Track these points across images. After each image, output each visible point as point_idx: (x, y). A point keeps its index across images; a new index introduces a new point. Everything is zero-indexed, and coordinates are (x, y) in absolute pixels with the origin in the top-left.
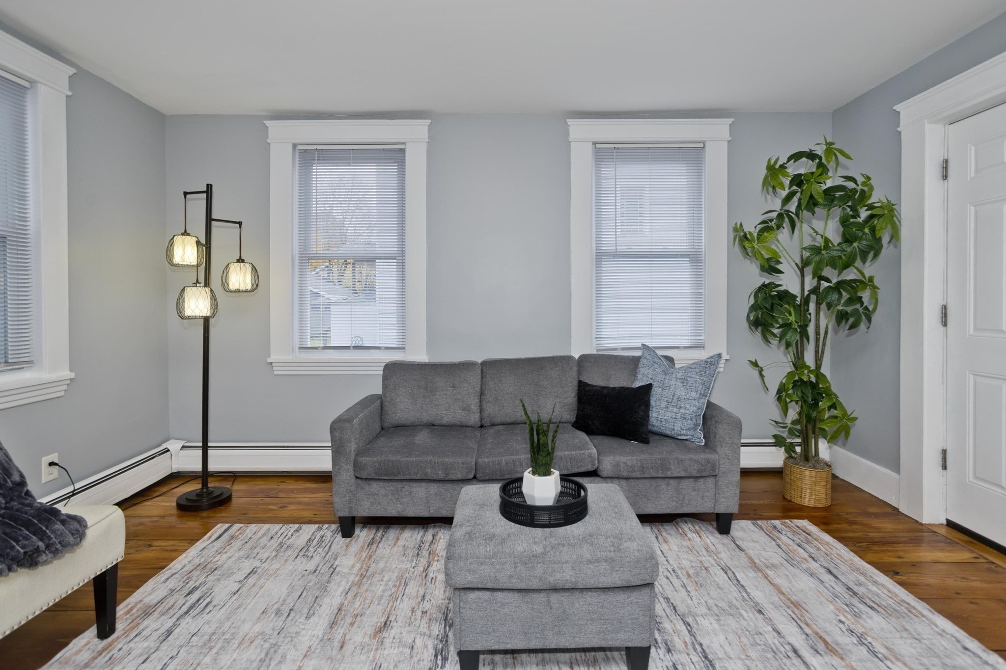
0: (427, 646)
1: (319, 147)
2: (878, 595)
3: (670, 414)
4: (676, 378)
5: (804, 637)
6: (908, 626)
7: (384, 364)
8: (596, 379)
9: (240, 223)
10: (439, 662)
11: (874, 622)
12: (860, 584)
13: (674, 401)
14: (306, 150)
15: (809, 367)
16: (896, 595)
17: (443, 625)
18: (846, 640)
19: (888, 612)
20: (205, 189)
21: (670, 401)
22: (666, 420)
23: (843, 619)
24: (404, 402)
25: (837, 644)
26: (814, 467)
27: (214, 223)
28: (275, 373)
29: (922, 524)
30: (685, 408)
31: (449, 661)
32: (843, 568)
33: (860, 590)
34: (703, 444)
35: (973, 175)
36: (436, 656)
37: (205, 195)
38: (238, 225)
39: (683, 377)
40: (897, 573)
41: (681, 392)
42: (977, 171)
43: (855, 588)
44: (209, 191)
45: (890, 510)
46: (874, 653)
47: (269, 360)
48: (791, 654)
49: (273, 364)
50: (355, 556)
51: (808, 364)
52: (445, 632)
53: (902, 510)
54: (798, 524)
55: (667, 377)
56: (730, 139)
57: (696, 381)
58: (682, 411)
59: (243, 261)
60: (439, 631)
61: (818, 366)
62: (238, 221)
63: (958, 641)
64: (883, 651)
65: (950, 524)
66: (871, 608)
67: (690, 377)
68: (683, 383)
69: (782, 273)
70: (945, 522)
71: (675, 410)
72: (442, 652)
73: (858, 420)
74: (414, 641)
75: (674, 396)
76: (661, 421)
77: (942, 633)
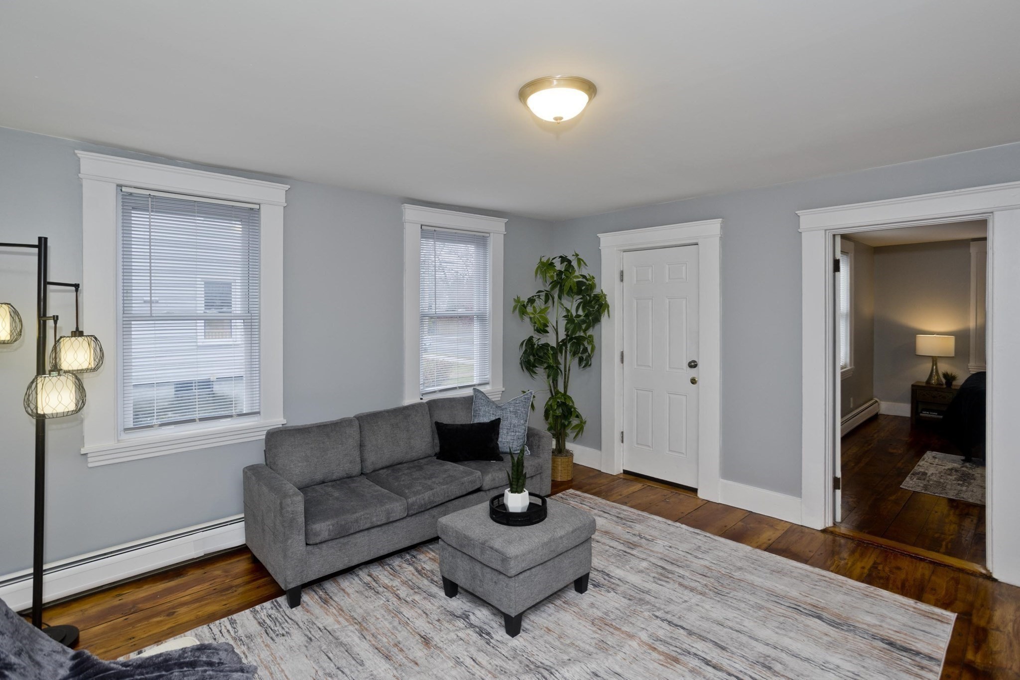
0: (469, 634)
1: (153, 193)
2: (629, 515)
3: (509, 438)
4: (510, 412)
5: (622, 545)
6: (649, 524)
7: (265, 433)
8: (445, 419)
9: (77, 286)
10: (487, 637)
11: (638, 528)
12: (620, 513)
13: (511, 427)
14: (131, 194)
15: (561, 393)
16: (635, 513)
17: (462, 620)
18: (636, 539)
19: (640, 522)
20: (36, 243)
21: (509, 428)
22: (507, 442)
23: (628, 531)
24: (299, 466)
25: (635, 542)
26: (566, 456)
27: (50, 287)
28: (90, 465)
29: (614, 476)
30: (519, 432)
31: (492, 633)
32: (608, 508)
33: (622, 516)
34: (529, 454)
35: (635, 282)
36: (481, 636)
37: (36, 250)
38: (73, 288)
39: (514, 410)
40: (626, 503)
41: (515, 421)
42: (637, 281)
43: (619, 516)
44: (42, 245)
45: (598, 472)
46: (648, 540)
47: (83, 451)
48: (625, 554)
49: (89, 455)
50: (327, 615)
51: (560, 391)
52: (468, 623)
53: (602, 471)
54: (570, 492)
55: (504, 412)
56: (505, 233)
57: (522, 412)
58: (517, 434)
59: (81, 334)
60: (464, 624)
61: (565, 391)
62: (73, 283)
63: (665, 523)
64: (650, 537)
65: (625, 472)
66: (632, 522)
67: (519, 410)
68: (515, 414)
69: (548, 333)
70: (622, 472)
71: (513, 434)
72: (482, 632)
73: (587, 423)
74: (457, 636)
75: (511, 424)
76: (504, 443)
77: (659, 522)
